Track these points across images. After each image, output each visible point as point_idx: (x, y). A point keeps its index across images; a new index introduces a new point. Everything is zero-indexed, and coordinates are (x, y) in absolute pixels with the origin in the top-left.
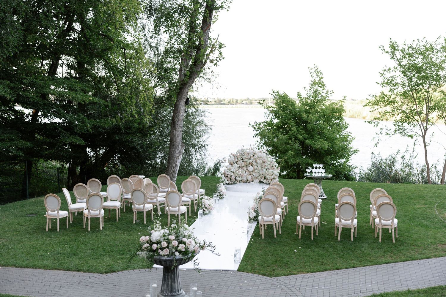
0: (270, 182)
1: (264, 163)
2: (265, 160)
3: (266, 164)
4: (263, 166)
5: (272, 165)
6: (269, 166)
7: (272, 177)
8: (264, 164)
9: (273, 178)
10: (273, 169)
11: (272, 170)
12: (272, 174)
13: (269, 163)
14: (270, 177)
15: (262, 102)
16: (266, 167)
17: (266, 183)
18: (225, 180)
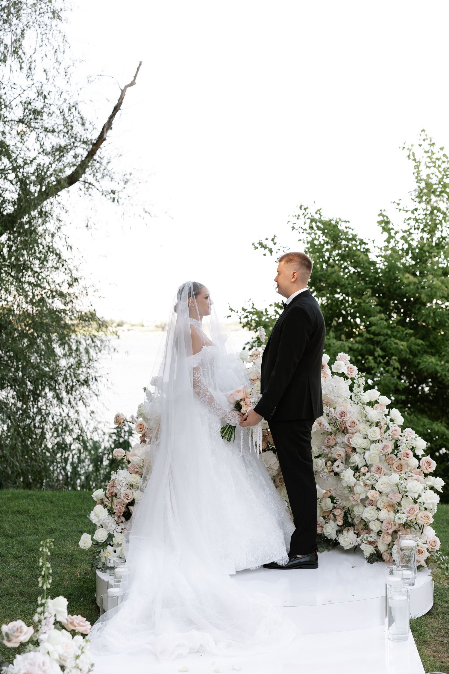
0: (382, 548)
1: (345, 431)
2: (348, 420)
3: (357, 441)
4: (339, 451)
5: (391, 446)
6: (375, 449)
7: (403, 518)
8: (341, 439)
9: (406, 526)
10: (400, 467)
11: (395, 477)
12: (397, 498)
13: (375, 433)
14: (384, 514)
15: (270, 244)
16: (356, 459)
17: (356, 550)
18: (111, 536)
